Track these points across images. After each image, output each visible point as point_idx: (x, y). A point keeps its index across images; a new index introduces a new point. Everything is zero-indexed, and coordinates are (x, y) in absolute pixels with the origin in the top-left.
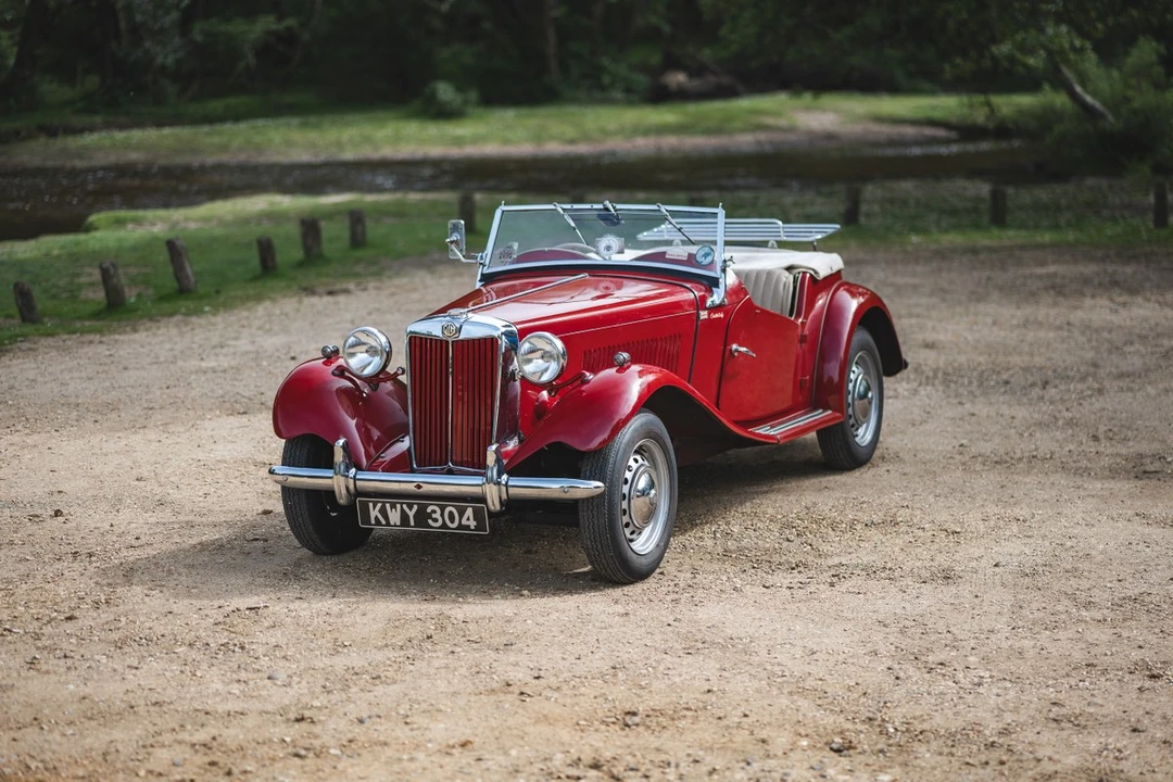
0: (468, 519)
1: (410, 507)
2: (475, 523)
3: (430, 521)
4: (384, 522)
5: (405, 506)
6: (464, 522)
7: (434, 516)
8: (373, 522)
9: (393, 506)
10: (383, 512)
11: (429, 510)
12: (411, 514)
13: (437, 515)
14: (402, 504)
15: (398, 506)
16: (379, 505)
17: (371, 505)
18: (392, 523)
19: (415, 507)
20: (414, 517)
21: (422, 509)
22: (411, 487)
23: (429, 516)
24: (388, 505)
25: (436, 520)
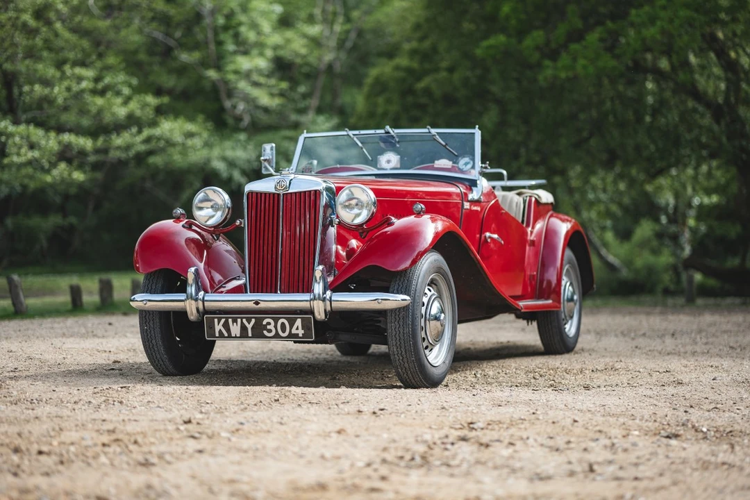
0: (297, 329)
1: (249, 320)
2: (303, 332)
3: (265, 332)
4: (226, 335)
5: (244, 320)
6: (294, 331)
7: (268, 327)
8: (217, 335)
9: (235, 321)
10: (226, 326)
11: (264, 323)
12: (249, 326)
13: (271, 327)
14: (242, 318)
15: (239, 320)
16: (223, 320)
17: (216, 320)
18: (233, 335)
19: (253, 320)
20: (252, 328)
21: (259, 321)
22: (251, 305)
23: (265, 327)
24: (230, 320)
25: (270, 331)
